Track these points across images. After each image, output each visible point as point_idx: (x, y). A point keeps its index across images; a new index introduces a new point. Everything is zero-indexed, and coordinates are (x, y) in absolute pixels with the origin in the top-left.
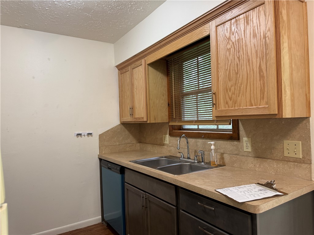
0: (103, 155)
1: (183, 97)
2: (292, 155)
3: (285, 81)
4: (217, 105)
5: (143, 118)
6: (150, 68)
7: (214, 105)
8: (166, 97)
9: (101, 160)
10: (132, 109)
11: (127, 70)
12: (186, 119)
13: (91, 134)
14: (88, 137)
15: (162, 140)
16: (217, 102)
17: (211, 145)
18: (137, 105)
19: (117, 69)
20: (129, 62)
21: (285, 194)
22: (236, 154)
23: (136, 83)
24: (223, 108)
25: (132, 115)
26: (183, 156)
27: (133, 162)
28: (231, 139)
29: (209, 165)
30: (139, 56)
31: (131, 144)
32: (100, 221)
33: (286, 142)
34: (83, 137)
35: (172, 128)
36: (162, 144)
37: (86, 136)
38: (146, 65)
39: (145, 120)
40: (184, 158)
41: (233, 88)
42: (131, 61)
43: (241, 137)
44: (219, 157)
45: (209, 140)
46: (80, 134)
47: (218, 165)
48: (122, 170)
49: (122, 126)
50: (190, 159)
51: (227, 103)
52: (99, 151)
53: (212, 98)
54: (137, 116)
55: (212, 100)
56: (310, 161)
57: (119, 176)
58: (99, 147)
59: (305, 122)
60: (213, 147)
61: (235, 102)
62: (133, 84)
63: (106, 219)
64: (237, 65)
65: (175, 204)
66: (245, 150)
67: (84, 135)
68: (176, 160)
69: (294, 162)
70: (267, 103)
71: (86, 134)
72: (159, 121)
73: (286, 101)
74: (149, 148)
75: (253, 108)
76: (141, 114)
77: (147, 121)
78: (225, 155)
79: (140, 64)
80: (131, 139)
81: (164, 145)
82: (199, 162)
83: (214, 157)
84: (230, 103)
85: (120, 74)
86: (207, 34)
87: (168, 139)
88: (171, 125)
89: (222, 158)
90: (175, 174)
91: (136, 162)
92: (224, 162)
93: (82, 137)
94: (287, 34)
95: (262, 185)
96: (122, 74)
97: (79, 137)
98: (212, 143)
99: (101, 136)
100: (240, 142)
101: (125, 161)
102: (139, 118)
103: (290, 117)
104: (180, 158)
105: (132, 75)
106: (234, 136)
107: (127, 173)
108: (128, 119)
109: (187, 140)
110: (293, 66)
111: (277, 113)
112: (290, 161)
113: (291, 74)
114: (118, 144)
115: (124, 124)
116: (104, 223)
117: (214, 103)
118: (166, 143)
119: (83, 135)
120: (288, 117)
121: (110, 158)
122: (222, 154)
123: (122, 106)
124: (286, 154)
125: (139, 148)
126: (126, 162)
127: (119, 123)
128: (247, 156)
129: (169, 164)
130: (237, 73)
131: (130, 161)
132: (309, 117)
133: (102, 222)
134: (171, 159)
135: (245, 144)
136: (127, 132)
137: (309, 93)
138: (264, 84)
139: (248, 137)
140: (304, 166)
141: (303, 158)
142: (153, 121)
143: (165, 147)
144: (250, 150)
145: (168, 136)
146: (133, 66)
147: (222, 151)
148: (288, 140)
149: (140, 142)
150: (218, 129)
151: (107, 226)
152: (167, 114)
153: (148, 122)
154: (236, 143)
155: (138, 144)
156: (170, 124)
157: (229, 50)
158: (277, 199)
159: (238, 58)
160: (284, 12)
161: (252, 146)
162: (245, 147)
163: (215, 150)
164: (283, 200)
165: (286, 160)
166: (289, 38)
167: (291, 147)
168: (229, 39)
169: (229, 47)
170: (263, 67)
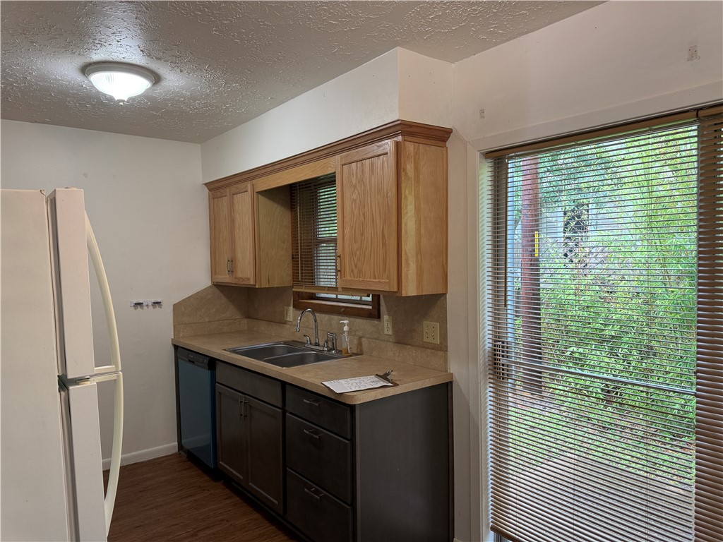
0: (181, 340)
1: (317, 245)
2: (430, 340)
3: (407, 251)
4: (343, 272)
5: (248, 279)
6: (262, 199)
7: (339, 273)
8: (288, 244)
9: (176, 347)
10: (232, 261)
11: (224, 195)
12: (322, 284)
13: (158, 303)
14: (154, 308)
15: (283, 314)
16: (343, 269)
17: (344, 325)
18: (239, 255)
19: (206, 190)
20: (226, 182)
21: (396, 385)
22: (376, 339)
23: (238, 219)
24: (348, 278)
25: (231, 272)
26: (310, 341)
27: (230, 351)
28: (370, 317)
29: (341, 354)
30: (244, 177)
31: (231, 321)
32: (176, 450)
33: (426, 323)
34: (145, 308)
35: (299, 296)
36: (283, 322)
37: (151, 307)
38: (255, 193)
39: (252, 282)
40: (311, 344)
41: (358, 252)
42: (230, 181)
43: (381, 315)
44: (356, 342)
45: (343, 318)
46: (140, 304)
47: (353, 353)
48: (212, 363)
49: (215, 289)
50: (319, 345)
51: (352, 271)
52: (173, 333)
53: (336, 263)
54: (239, 275)
55: (336, 266)
56: (447, 347)
57: (207, 373)
58: (174, 326)
59: (442, 299)
60: (346, 328)
61: (360, 272)
62: (233, 220)
63: (187, 447)
64: (363, 223)
65: (280, 405)
66: (386, 333)
67: (147, 306)
68: (299, 347)
69: (432, 349)
70: (388, 278)
71: (150, 304)
72: (276, 284)
73: (409, 276)
74: (263, 327)
75: (376, 282)
76: (245, 273)
77: (255, 285)
78: (363, 339)
79: (244, 190)
80: (232, 312)
81: (285, 322)
82: (330, 350)
83: (346, 342)
84: (356, 271)
85: (211, 197)
86: (333, 171)
87: (291, 313)
88: (297, 292)
89: (360, 344)
90: (283, 367)
91: (234, 351)
92: (361, 350)
93: (143, 309)
94: (413, 194)
95: (379, 376)
96: (216, 200)
97: (139, 309)
98: (345, 322)
99: (176, 307)
100: (380, 321)
101: (217, 349)
102: (243, 279)
103: (415, 294)
104: (305, 343)
105: (232, 204)
106: (375, 314)
107: (220, 369)
108: (225, 278)
109: (315, 315)
110: (423, 232)
111: (395, 290)
112: (428, 348)
113: (419, 242)
114: (207, 320)
115: (218, 286)
116: (183, 453)
117: (339, 268)
118: (288, 319)
119: (144, 304)
120: (410, 294)
121: (192, 344)
122: (360, 338)
123: (215, 254)
124: (425, 339)
125: (246, 327)
126: (219, 351)
127: (209, 283)
128: (387, 341)
129: (289, 353)
130: (362, 235)
131: (225, 350)
132: (446, 294)
133: (179, 451)
134: (292, 345)
135: (386, 325)
136: (224, 300)
137: (447, 263)
138: (386, 253)
139: (389, 315)
140: (440, 353)
141: (441, 343)
142: (265, 284)
143: (288, 326)
144: (390, 333)
145: (291, 308)
146: (233, 189)
147: (360, 334)
148: (427, 320)
149: (248, 317)
150: (361, 300)
151: (187, 458)
152: (290, 272)
153: (257, 287)
154: (376, 322)
155: (246, 321)
156: (293, 290)
157: (355, 201)
158: (382, 390)
159: (364, 214)
160: (410, 167)
161: (393, 327)
162: (386, 329)
163: (349, 332)
164: (392, 392)
165: (425, 346)
166: (417, 197)
167: (429, 329)
168: (355, 187)
169: (354, 197)
170: (386, 233)
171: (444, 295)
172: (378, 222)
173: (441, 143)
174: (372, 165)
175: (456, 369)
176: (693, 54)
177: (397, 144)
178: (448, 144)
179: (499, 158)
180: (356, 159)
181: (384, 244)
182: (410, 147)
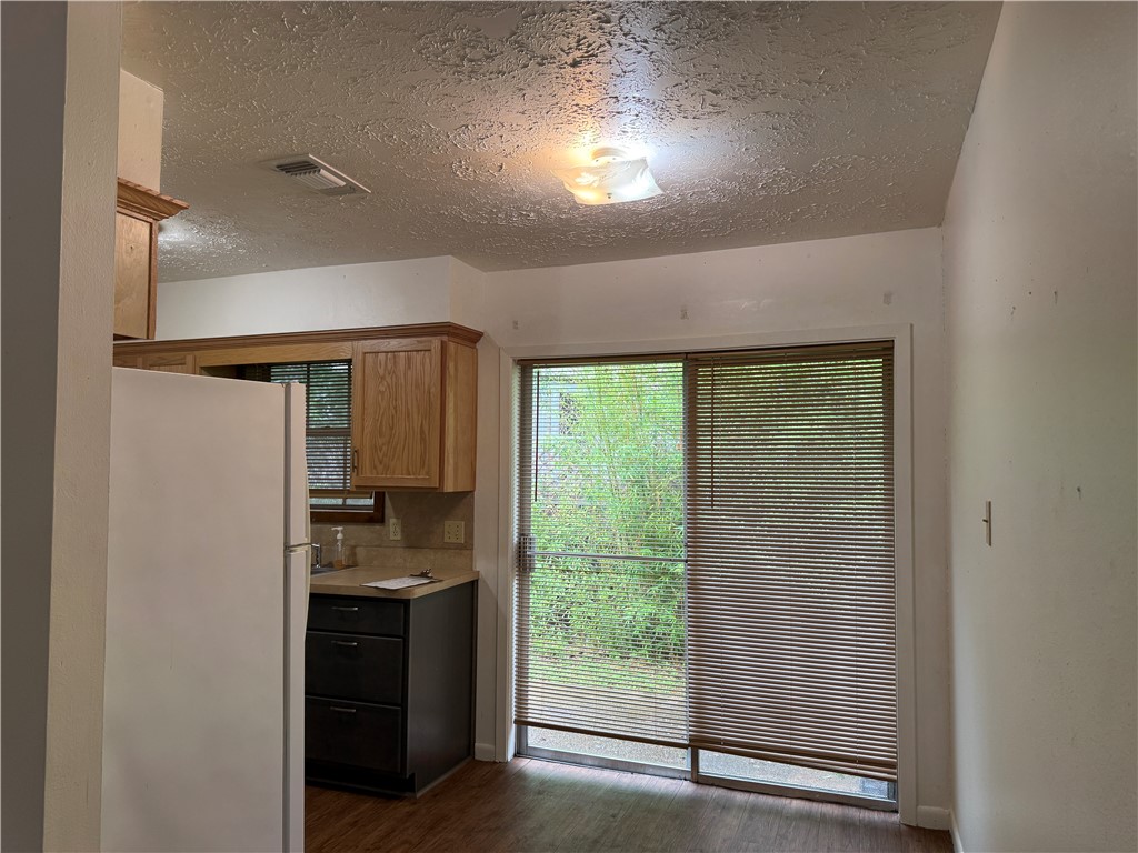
2: (453, 540)
3: (448, 448)
7: (355, 470)
11: (133, 364)
17: (337, 532)
21: (439, 581)
22: (377, 546)
24: (367, 475)
28: (370, 522)
33: (447, 523)
38: (198, 368)
41: (385, 448)
43: (386, 518)
44: (349, 553)
45: (336, 525)
47: (345, 565)
51: (375, 468)
56: (472, 545)
59: (469, 497)
60: (339, 536)
61: (386, 468)
64: (393, 416)
66: (392, 537)
69: (455, 548)
70: (427, 474)
73: (448, 472)
75: (410, 479)
78: (358, 549)
79: (177, 363)
83: (341, 553)
86: (347, 357)
89: (353, 554)
92: (357, 561)
94: (453, 392)
98: (340, 528)
100: (384, 526)
103: (453, 491)
106: (376, 517)
110: (458, 428)
111: (437, 486)
112: (450, 549)
113: (456, 439)
117: (355, 464)
120: (449, 490)
122: (354, 548)
124: (446, 540)
128: (394, 547)
130: (392, 429)
132: (474, 491)
135: (392, 529)
138: (425, 448)
139: (397, 517)
140: (466, 553)
141: (465, 542)
144: (399, 537)
147: (353, 542)
148: (450, 520)
154: (378, 527)
157: (382, 393)
158: (430, 585)
159: (395, 408)
160: (451, 365)
161: (403, 531)
162: (392, 534)
163: (343, 541)
164: (438, 587)
165: (446, 547)
166: (455, 395)
167: (452, 530)
168: (383, 378)
169: (382, 388)
170: (426, 428)
171: (472, 492)
172: (415, 416)
173: (472, 345)
174: (409, 359)
175: (482, 566)
176: (684, 316)
177: (442, 342)
178: (478, 346)
179: (526, 366)
180: (385, 349)
181: (423, 439)
182: (452, 346)
